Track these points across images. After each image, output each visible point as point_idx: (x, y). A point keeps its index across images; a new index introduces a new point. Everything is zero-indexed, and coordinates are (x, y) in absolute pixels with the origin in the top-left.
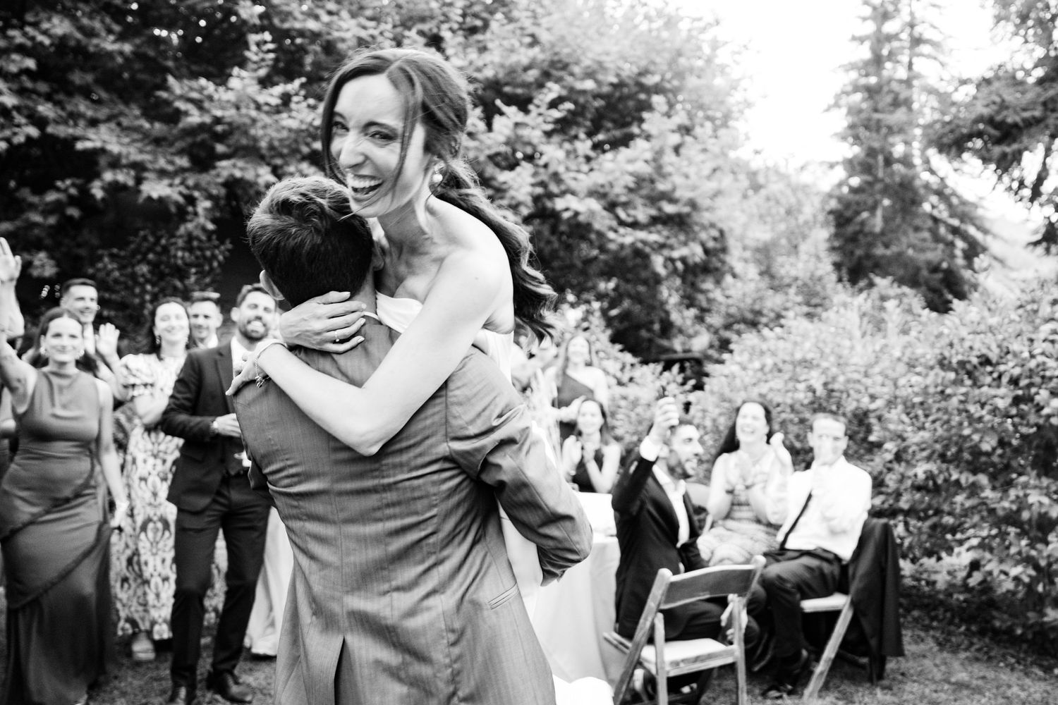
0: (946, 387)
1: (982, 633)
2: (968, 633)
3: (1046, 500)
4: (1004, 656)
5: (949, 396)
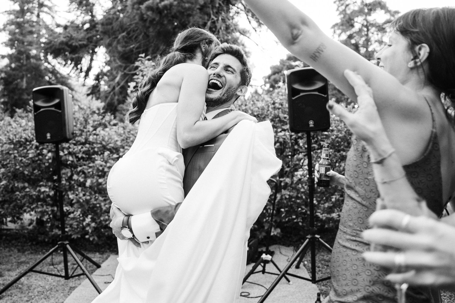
0: (10, 151)
1: (37, 244)
3: (47, 190)
5: (11, 154)
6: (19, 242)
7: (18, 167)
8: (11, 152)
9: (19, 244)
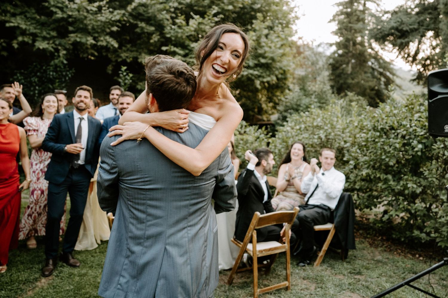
0: (376, 138)
2: (382, 240)
3: (415, 186)
4: (396, 249)
5: (377, 142)
6: (368, 234)
7: (383, 157)
8: (377, 140)
9: (368, 236)
